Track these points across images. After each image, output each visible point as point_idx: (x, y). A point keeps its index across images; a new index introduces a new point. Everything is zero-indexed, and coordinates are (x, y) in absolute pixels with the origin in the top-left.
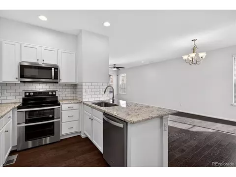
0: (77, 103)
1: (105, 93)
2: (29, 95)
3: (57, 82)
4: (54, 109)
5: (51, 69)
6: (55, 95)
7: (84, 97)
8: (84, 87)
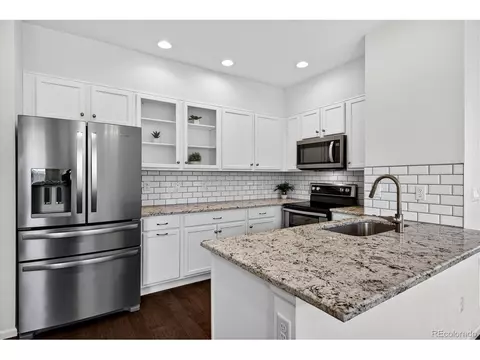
2: (316, 191)
4: (317, 217)
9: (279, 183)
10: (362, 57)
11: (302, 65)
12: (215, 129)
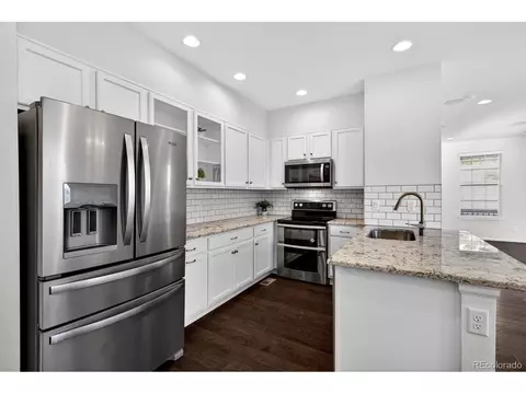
0: (357, 226)
1: (396, 209)
2: (299, 207)
3: (331, 188)
4: (316, 230)
5: (319, 165)
6: (332, 208)
7: (366, 215)
8: (366, 196)
9: (260, 200)
10: (363, 93)
11: (302, 93)
12: (220, 143)
